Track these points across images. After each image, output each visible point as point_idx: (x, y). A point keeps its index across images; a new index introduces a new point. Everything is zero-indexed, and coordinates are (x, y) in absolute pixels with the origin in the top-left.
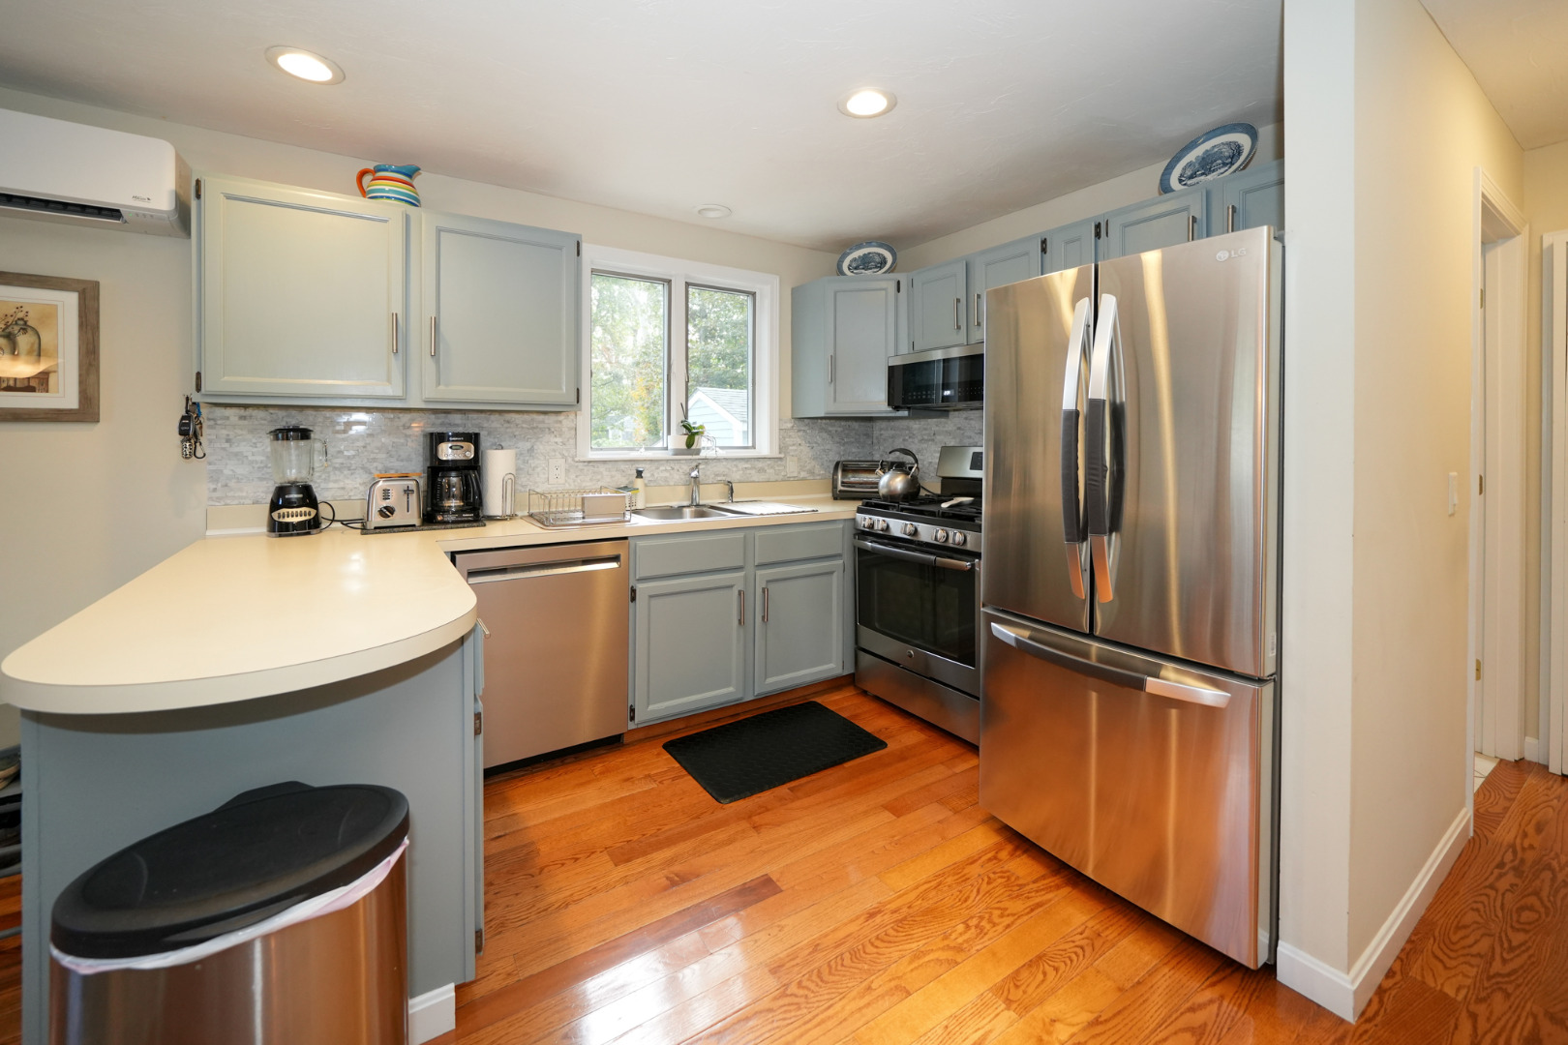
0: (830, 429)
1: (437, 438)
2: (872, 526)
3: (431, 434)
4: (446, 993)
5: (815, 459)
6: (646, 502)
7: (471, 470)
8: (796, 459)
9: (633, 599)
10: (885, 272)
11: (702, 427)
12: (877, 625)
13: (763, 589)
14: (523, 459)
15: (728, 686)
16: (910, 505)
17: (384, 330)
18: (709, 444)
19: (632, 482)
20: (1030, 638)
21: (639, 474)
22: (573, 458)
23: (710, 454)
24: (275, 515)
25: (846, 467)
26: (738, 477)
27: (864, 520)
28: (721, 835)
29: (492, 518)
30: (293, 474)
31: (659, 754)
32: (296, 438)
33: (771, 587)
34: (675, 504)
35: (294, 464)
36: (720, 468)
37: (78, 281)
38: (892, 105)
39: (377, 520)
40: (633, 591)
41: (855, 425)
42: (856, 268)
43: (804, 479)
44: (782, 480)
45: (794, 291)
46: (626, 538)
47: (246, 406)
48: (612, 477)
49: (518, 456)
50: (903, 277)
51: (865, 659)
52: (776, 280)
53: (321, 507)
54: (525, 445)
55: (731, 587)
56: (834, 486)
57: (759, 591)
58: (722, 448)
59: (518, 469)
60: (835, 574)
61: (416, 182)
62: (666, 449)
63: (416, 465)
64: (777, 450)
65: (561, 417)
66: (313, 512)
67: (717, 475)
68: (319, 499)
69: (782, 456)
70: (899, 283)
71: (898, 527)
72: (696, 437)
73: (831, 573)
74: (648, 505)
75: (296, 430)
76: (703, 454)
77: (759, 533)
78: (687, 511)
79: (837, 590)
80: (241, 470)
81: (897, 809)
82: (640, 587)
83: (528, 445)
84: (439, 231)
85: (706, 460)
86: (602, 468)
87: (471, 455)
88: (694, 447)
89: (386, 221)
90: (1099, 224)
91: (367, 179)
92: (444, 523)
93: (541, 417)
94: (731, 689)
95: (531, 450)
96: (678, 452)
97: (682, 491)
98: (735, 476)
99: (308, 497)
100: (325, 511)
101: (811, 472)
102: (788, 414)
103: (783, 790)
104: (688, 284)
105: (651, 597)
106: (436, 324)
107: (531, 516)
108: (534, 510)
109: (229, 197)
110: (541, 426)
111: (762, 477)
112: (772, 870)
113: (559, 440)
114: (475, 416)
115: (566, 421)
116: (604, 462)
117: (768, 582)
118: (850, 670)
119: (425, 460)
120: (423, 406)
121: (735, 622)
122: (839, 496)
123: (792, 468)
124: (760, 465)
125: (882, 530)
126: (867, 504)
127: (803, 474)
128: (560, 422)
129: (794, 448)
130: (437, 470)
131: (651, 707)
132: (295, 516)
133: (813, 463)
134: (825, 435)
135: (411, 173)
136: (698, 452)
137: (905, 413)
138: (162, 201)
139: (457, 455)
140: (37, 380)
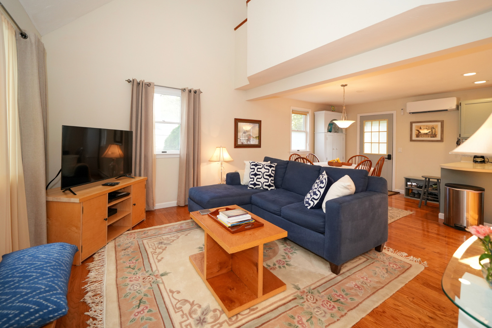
24: (474, 160)
37: (441, 121)
66: (483, 159)
132: (479, 159)
138: (454, 107)
140: (435, 136)
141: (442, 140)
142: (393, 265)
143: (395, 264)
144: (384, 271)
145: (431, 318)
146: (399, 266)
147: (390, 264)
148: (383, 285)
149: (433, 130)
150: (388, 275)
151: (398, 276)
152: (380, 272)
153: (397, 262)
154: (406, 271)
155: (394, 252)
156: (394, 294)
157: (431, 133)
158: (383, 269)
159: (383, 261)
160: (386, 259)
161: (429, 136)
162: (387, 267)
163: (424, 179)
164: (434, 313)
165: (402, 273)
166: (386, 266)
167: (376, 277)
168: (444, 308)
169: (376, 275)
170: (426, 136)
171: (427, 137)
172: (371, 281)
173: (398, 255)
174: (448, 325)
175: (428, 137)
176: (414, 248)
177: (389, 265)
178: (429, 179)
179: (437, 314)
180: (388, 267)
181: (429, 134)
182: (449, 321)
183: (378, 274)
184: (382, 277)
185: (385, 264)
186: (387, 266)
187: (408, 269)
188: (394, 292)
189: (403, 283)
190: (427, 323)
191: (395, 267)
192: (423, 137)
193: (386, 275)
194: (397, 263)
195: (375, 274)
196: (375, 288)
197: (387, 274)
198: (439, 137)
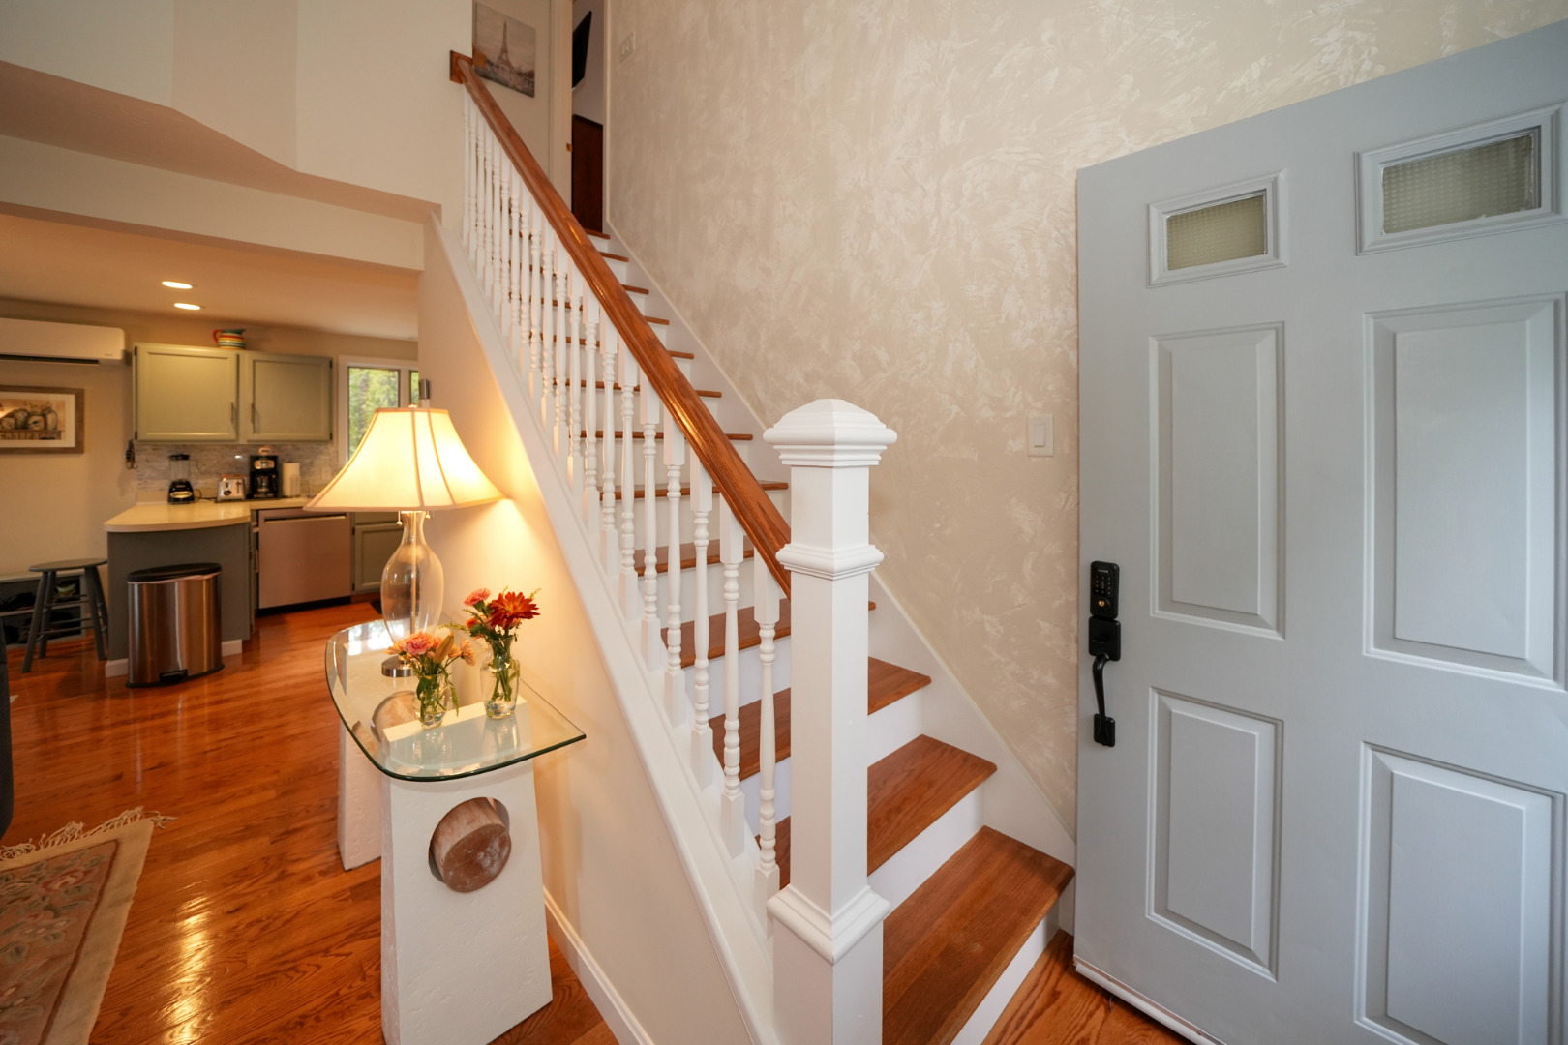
1: (255, 458)
3: (251, 457)
4: (238, 642)
7: (273, 473)
9: (355, 533)
14: (307, 467)
17: (227, 413)
22: (335, 466)
24: (172, 495)
29: (286, 495)
30: (180, 476)
32: (182, 459)
35: (179, 472)
37: (75, 389)
39: (222, 497)
40: (355, 529)
49: (301, 467)
53: (195, 491)
54: (307, 460)
59: (302, 473)
61: (242, 335)
63: (243, 471)
65: (324, 447)
66: (191, 494)
68: (194, 487)
75: (182, 455)
80: (155, 474)
82: (357, 527)
83: (309, 460)
84: (254, 362)
87: (273, 466)
89: (225, 358)
92: (258, 498)
93: (313, 447)
95: (310, 464)
99: (187, 486)
100: (196, 494)
105: (365, 532)
106: (253, 406)
109: (150, 354)
110: (314, 452)
113: (327, 457)
115: (330, 448)
119: (248, 469)
120: (246, 443)
128: (328, 448)
130: (254, 474)
131: (363, 584)
132: (182, 495)
135: (239, 332)
138: (118, 355)
139: (264, 466)
140: (56, 434)
141: (78, 449)
142: (62, 882)
143: (67, 874)
144: (46, 919)
145: (237, 910)
146: (83, 869)
147: (50, 886)
148: (72, 957)
149: (50, 418)
150: (65, 918)
151: (101, 894)
152: (33, 934)
153: (68, 863)
154: (111, 866)
155: (34, 847)
156: (121, 946)
157: (42, 425)
158: (36, 916)
159: (15, 897)
160: (24, 884)
161: (37, 436)
162: (46, 903)
163: (40, 574)
164: (235, 896)
165: (104, 878)
166: (40, 900)
167: (27, 957)
168: (245, 869)
169: (24, 954)
170: (23, 435)
171: (26, 439)
172: (18, 986)
173: (56, 843)
174: (271, 892)
175: (32, 438)
176: (91, 795)
177: (49, 890)
178: (54, 572)
179: (243, 892)
180: (47, 899)
181: (36, 428)
182: (267, 883)
183: (31, 944)
184: (52, 938)
185: (33, 899)
186: (43, 899)
187: (114, 856)
188: (119, 941)
189: (127, 900)
190: (236, 927)
191: (71, 880)
192: (13, 438)
193: (61, 924)
194: (71, 865)
195: (18, 951)
196: (46, 990)
197: (60, 919)
198: (68, 440)
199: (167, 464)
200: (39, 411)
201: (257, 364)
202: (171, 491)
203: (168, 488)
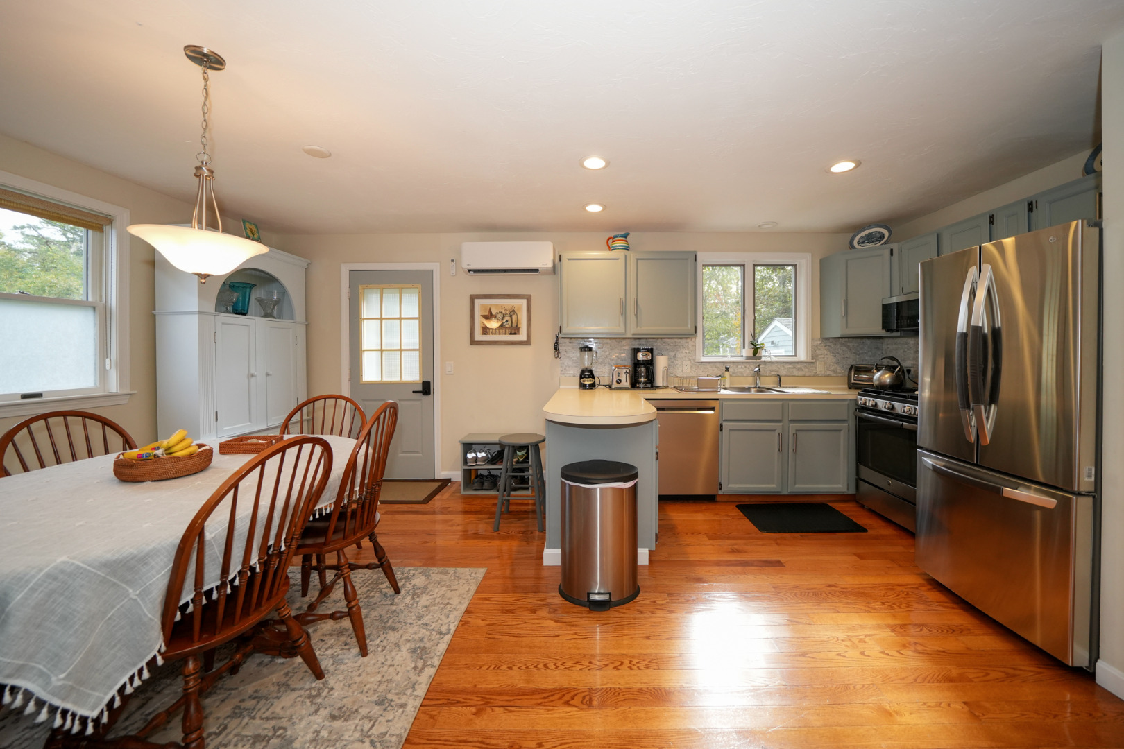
0: (848, 344)
1: (636, 351)
2: (865, 404)
3: (634, 349)
5: (837, 363)
6: (731, 384)
7: (650, 364)
8: (823, 363)
9: (721, 430)
10: (882, 244)
11: (763, 344)
12: (870, 465)
13: (794, 434)
14: (672, 360)
15: (773, 484)
16: (893, 391)
17: (617, 305)
18: (767, 354)
19: (723, 374)
20: (944, 466)
21: (727, 369)
22: (694, 360)
23: (768, 359)
24: (581, 381)
25: (858, 369)
26: (785, 373)
27: (862, 400)
28: (760, 542)
29: (658, 387)
30: (587, 365)
31: (733, 509)
32: (587, 351)
33: (798, 433)
34: (747, 386)
35: (587, 361)
36: (774, 367)
37: (526, 295)
38: (858, 164)
39: (615, 385)
40: (721, 426)
41: (868, 342)
42: (863, 243)
43: (829, 376)
44: (814, 376)
45: (822, 261)
46: (718, 399)
47: (571, 338)
48: (713, 370)
49: (669, 359)
50: (895, 246)
51: (864, 486)
52: (809, 256)
53: (596, 378)
54: (672, 354)
55: (775, 430)
56: (849, 380)
57: (791, 435)
58: (774, 356)
59: (669, 365)
60: (842, 432)
61: (628, 239)
62: (742, 356)
63: (628, 362)
64: (811, 358)
65: (688, 340)
66: (593, 381)
67: (772, 371)
68: (595, 376)
69: (814, 361)
70: (892, 250)
71: (882, 404)
72: (759, 350)
73: (840, 430)
74: (732, 386)
75: (587, 347)
76: (763, 359)
77: (791, 403)
78: (753, 390)
79: (844, 443)
80: (570, 363)
81: (861, 556)
82: (725, 424)
83: (673, 354)
84: (637, 260)
85: (765, 363)
86: (708, 366)
87: (649, 358)
88: (757, 355)
89: (618, 259)
90: (1032, 202)
91: (611, 241)
92: (639, 388)
93: (679, 340)
94: (774, 486)
95: (675, 356)
96: (748, 358)
97: (751, 379)
98: (783, 372)
99: (592, 375)
100: (597, 382)
101: (835, 371)
102: (818, 336)
103: (797, 535)
104: (754, 265)
105: (730, 430)
106: (637, 301)
107: (675, 387)
108: (676, 385)
109: (569, 259)
110: (679, 344)
111: (800, 373)
112: (783, 559)
113: (687, 351)
114: (651, 340)
115: (690, 342)
116: (709, 363)
117: (797, 430)
118: (852, 491)
119: (632, 360)
120: (631, 336)
121: (777, 450)
122: (851, 386)
123: (820, 368)
124: (799, 366)
125: (872, 406)
126: (865, 391)
127: (828, 373)
128: (688, 343)
129: (823, 356)
130: (636, 364)
131: (730, 486)
132: (588, 381)
133: (836, 366)
134: (844, 348)
135: (626, 236)
136: (760, 358)
137: (898, 334)
138: (549, 264)
139: (645, 358)
140: (517, 330)
141: (527, 342)
149: (514, 317)
157: (510, 323)
161: (507, 331)
171: (505, 334)
181: (507, 326)
192: (496, 334)
198: (522, 336)
199: (579, 354)
200: (508, 312)
201: (639, 261)
202: (581, 378)
203: (579, 375)
